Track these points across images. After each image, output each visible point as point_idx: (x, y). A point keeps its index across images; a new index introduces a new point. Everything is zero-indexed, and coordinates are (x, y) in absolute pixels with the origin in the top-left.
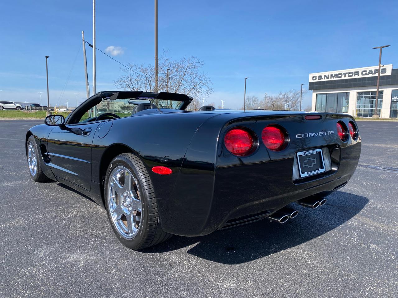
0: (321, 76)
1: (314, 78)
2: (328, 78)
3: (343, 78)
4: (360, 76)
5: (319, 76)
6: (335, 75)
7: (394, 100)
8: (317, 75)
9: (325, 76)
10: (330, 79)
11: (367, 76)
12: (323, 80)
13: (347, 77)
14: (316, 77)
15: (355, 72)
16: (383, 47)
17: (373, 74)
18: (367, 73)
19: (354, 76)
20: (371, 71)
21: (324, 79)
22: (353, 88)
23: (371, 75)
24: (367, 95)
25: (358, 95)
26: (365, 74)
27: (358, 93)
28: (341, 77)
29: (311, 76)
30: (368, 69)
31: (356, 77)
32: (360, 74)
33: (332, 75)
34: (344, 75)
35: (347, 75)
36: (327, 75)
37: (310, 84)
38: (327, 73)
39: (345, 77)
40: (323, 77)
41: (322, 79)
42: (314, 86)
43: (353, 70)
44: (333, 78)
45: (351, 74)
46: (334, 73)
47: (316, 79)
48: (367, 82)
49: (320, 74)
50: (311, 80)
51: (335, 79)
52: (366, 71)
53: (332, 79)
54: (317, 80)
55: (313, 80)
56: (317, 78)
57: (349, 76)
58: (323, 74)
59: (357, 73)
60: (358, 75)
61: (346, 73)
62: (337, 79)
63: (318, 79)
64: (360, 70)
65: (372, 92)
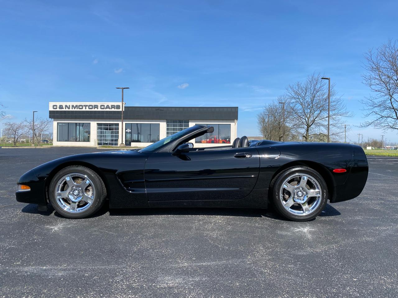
0: (62, 106)
1: (55, 107)
2: (69, 108)
3: (84, 109)
4: (99, 110)
5: (60, 106)
6: (76, 106)
7: (127, 131)
8: (58, 104)
9: (66, 106)
10: (71, 110)
11: (105, 110)
12: (64, 110)
13: (87, 109)
14: (56, 106)
15: (95, 106)
16: (125, 88)
17: (110, 109)
18: (105, 107)
19: (94, 109)
20: (108, 106)
21: (66, 109)
22: (94, 120)
23: (108, 110)
24: (106, 126)
25: (98, 126)
26: (104, 108)
27: (98, 124)
28: (82, 108)
29: (51, 104)
30: (106, 104)
31: (96, 110)
32: (99, 107)
33: (73, 106)
34: (85, 107)
35: (87, 107)
36: (69, 105)
37: (51, 112)
38: (68, 104)
39: (86, 109)
40: (64, 107)
41: (63, 108)
42: (54, 115)
43: (93, 104)
44: (75, 109)
45: (90, 107)
46: (75, 104)
47: (56, 108)
48: (105, 115)
49: (61, 103)
50: (51, 109)
51: (76, 110)
52: (104, 106)
53: (73, 110)
54: (58, 109)
55: (54, 108)
56: (58, 107)
57: (89, 108)
58: (64, 104)
59: (96, 107)
60: (98, 109)
61: (87, 106)
62: (78, 110)
63: (60, 109)
64: (99, 104)
65: (109, 124)
